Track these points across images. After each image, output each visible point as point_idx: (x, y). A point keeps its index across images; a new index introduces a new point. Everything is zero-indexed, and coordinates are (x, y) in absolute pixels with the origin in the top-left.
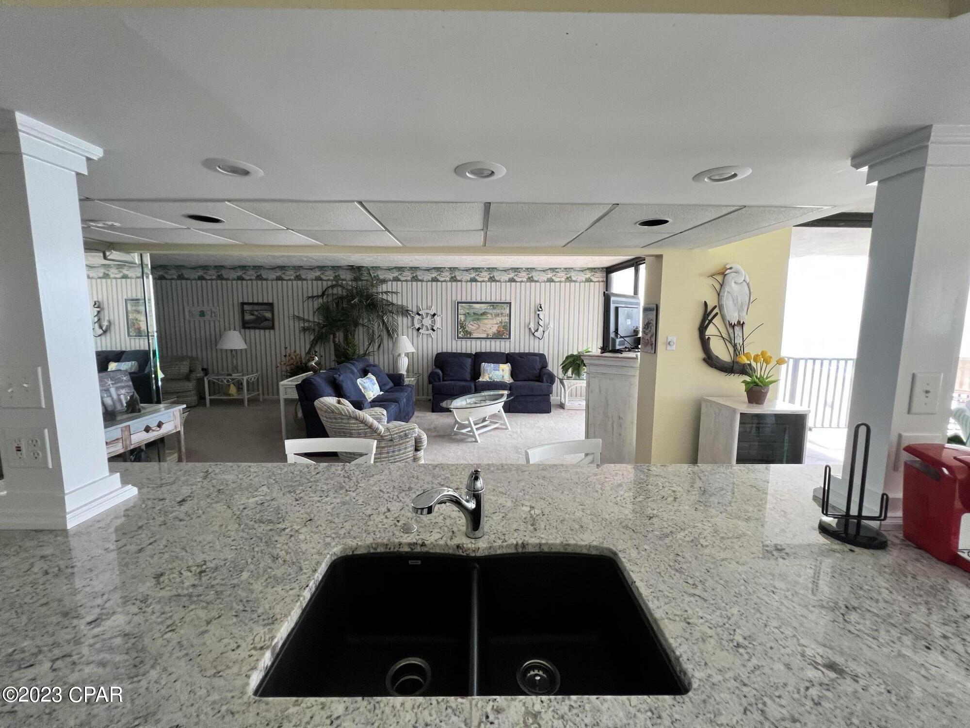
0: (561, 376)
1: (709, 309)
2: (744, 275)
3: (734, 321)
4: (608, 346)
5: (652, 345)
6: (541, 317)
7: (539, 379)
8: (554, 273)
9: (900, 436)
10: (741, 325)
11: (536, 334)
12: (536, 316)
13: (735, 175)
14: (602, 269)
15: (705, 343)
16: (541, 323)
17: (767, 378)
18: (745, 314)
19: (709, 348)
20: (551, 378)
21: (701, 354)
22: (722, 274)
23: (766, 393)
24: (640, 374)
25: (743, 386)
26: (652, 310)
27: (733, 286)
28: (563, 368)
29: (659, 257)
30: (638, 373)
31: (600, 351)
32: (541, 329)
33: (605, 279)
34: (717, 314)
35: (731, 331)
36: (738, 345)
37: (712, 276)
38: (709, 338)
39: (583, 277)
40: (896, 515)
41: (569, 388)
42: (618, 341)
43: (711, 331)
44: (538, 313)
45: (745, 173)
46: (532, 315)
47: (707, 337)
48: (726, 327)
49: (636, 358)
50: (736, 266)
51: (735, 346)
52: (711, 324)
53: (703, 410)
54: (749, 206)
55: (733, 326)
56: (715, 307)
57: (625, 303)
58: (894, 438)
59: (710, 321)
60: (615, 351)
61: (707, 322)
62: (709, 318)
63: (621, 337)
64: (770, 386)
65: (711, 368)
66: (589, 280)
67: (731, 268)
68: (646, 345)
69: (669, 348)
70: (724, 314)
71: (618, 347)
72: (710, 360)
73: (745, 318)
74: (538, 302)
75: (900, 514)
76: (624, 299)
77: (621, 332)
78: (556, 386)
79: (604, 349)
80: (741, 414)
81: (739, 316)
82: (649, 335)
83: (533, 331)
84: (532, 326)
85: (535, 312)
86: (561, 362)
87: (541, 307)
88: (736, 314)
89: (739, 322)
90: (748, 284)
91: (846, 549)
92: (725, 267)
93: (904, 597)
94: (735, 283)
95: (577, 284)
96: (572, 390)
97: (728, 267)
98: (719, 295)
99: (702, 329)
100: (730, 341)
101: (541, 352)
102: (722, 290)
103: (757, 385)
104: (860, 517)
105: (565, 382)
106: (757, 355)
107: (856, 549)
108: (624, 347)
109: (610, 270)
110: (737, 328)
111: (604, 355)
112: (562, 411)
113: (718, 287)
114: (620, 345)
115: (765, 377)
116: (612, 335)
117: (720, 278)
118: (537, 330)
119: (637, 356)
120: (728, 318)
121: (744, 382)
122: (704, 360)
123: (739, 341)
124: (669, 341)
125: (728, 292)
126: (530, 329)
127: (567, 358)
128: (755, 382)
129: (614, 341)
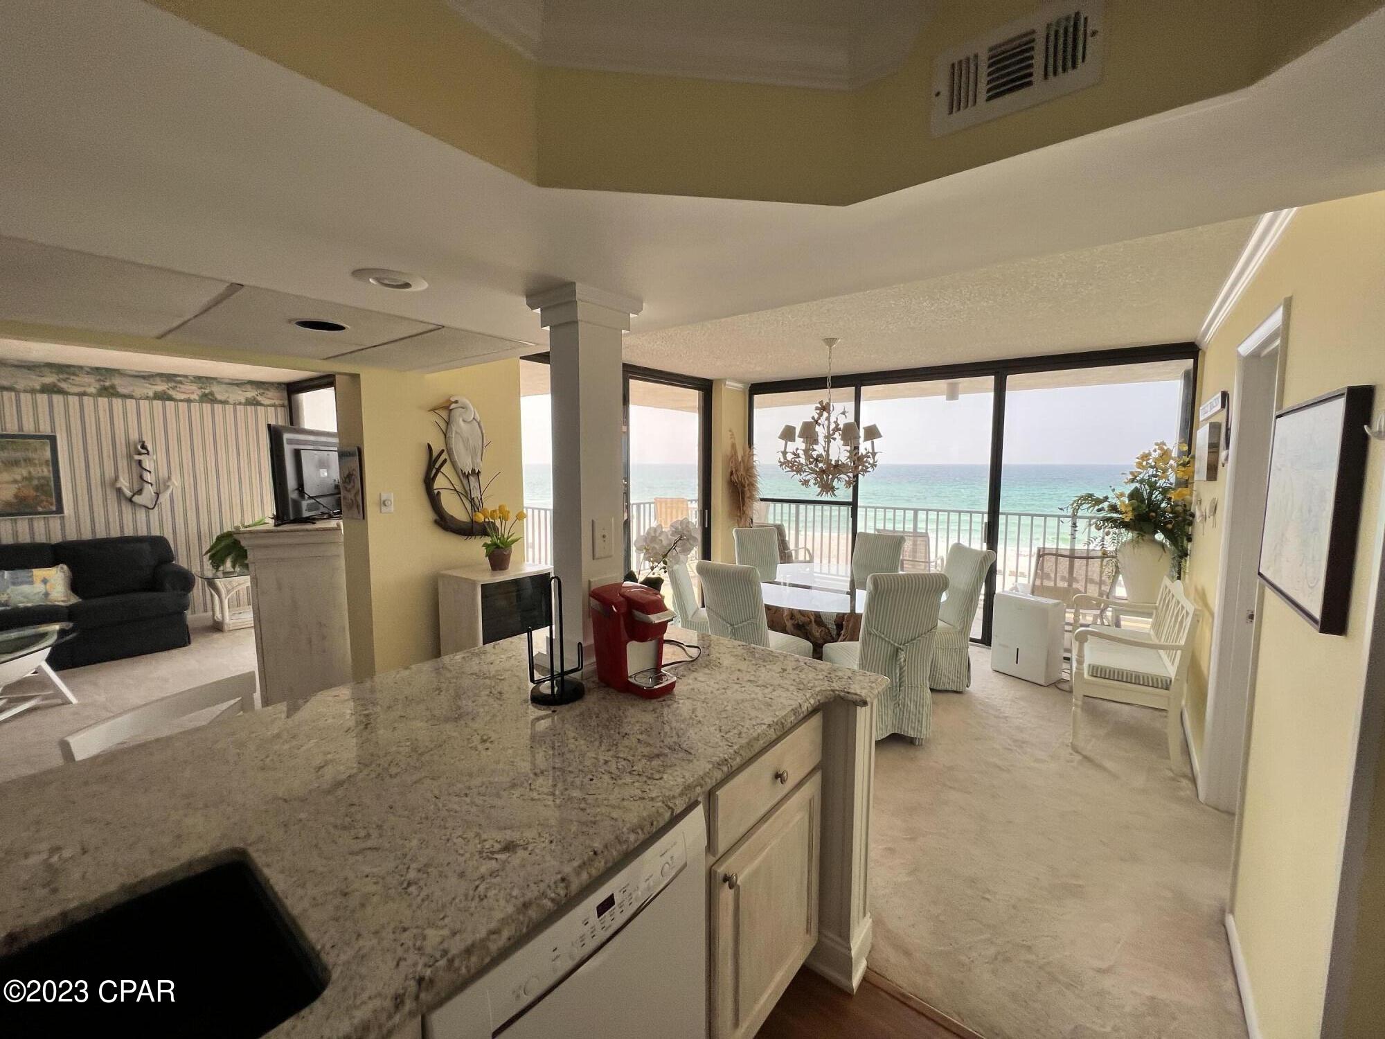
0: (209, 572)
1: (435, 454)
2: (473, 412)
3: (468, 470)
4: (287, 511)
5: (358, 506)
6: (147, 464)
7: (153, 584)
8: (173, 384)
9: (590, 582)
10: (476, 474)
11: (136, 499)
12: (134, 465)
13: (407, 285)
14: (279, 385)
15: (434, 499)
16: (147, 477)
17: (508, 538)
18: (479, 460)
19: (441, 507)
20: (185, 581)
21: (430, 515)
22: (446, 409)
23: (509, 555)
24: (345, 552)
25: (484, 551)
26: (352, 455)
27: (461, 425)
28: (212, 557)
29: (355, 377)
30: (342, 551)
31: (272, 522)
32: (149, 491)
33: (286, 403)
34: (445, 461)
35: (465, 482)
36: (476, 499)
37: (434, 410)
38: (439, 493)
39: (241, 395)
40: (590, 662)
41: (228, 592)
42: (305, 504)
43: (440, 483)
44: (137, 457)
45: (420, 286)
46: (123, 464)
47: (436, 491)
48: (459, 477)
49: (338, 528)
50: (464, 400)
51: (472, 501)
52: (440, 475)
53: (441, 590)
54: (448, 328)
55: (467, 476)
56: (443, 451)
57: (313, 443)
58: (585, 585)
59: (438, 470)
60: (300, 520)
61: (434, 471)
62: (437, 466)
63: (310, 498)
64: (512, 546)
65: (447, 533)
66: (253, 402)
67: (456, 402)
68: (350, 507)
69: (384, 509)
70: (456, 461)
71: (306, 514)
72: (444, 522)
73: (482, 466)
74: (134, 436)
75: (594, 659)
76: (312, 438)
77: (310, 489)
78: (198, 592)
79: (280, 518)
80: (482, 585)
81: (473, 463)
82: (353, 492)
83: (128, 493)
84: (124, 483)
85: (130, 457)
86: (206, 547)
87: (143, 447)
88: (469, 461)
89: (473, 471)
90: (479, 424)
91: (550, 712)
92: (449, 400)
93: (585, 739)
94: (464, 421)
95: (229, 408)
96: (238, 593)
97: (453, 399)
98: (445, 435)
99: (429, 481)
100: (466, 494)
101: (156, 532)
102: (449, 430)
103: (498, 547)
104: (563, 673)
105: (219, 583)
106: (494, 511)
107: (558, 708)
108: (318, 512)
109: (293, 389)
110: (471, 478)
111: (279, 528)
112: (217, 636)
113: (443, 426)
114: (309, 510)
115: (506, 537)
116: (293, 495)
117: (444, 414)
118: (140, 492)
119: (338, 525)
120: (460, 465)
121: (485, 545)
122: (436, 522)
123: (475, 494)
124: (383, 499)
125: (456, 433)
126: (119, 490)
127: (219, 539)
128: (495, 544)
129: (297, 505)
